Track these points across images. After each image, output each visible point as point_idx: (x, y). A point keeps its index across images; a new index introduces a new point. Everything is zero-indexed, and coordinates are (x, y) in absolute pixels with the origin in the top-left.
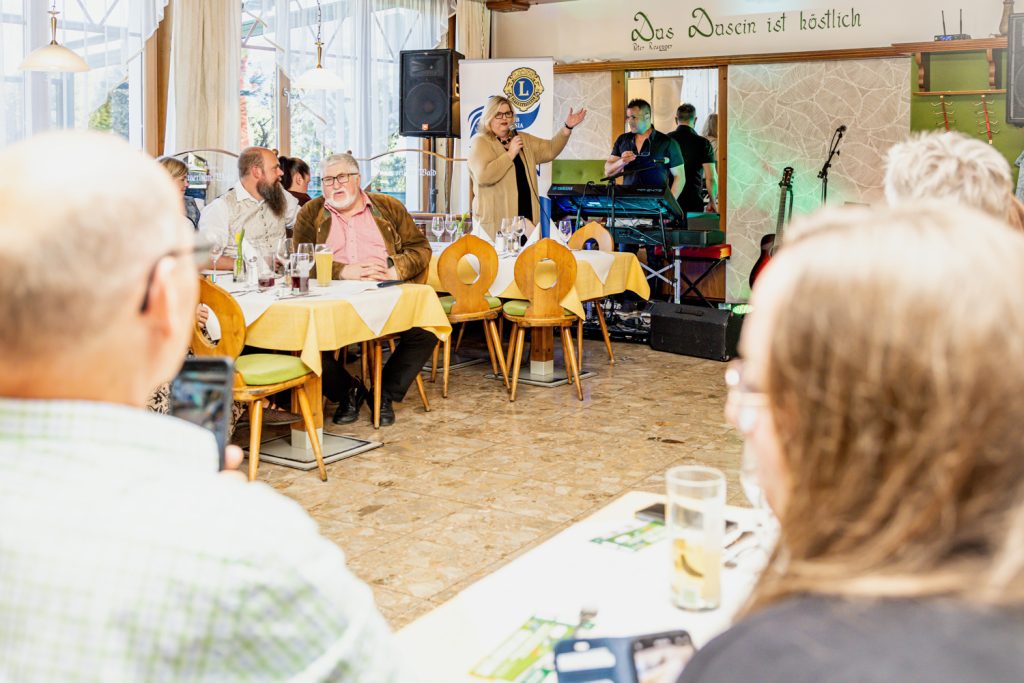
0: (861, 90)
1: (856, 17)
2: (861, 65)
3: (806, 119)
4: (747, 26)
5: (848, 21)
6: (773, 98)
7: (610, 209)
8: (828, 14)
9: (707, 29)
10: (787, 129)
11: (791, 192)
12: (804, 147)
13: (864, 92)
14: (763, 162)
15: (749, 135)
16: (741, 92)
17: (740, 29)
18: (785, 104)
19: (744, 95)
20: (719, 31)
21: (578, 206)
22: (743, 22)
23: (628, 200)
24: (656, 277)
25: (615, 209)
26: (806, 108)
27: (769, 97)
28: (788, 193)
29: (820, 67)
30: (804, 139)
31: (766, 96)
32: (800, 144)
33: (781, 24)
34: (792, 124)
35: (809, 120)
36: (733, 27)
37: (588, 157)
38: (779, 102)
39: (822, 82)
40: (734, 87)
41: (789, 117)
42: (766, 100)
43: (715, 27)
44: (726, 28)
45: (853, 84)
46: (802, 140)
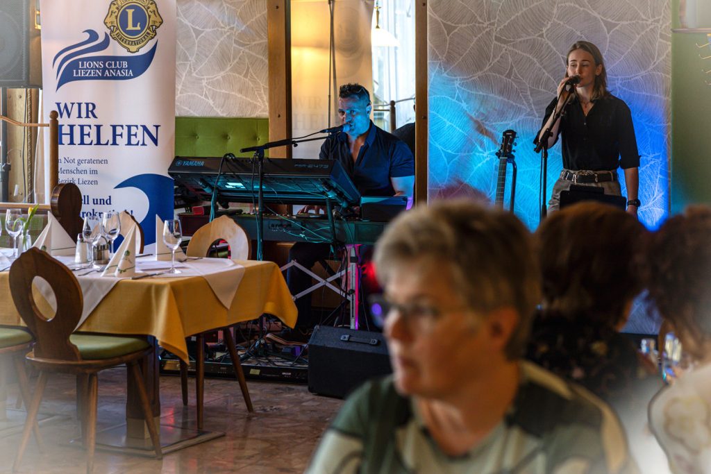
0: (606, 23)
3: (533, 63)
6: (489, 33)
7: (257, 192)
10: (509, 76)
11: (514, 164)
12: (531, 101)
14: (476, 122)
15: (457, 84)
16: (445, 24)
18: (505, 42)
21: (212, 188)
23: (282, 180)
24: (325, 286)
25: (262, 192)
26: (533, 47)
27: (484, 32)
28: (510, 166)
30: (532, 91)
31: (480, 30)
32: (525, 97)
34: (515, 69)
35: (538, 65)
37: (235, 113)
38: (497, 39)
39: (555, 11)
41: (510, 60)
42: (479, 36)
45: (595, 14)
46: (529, 93)
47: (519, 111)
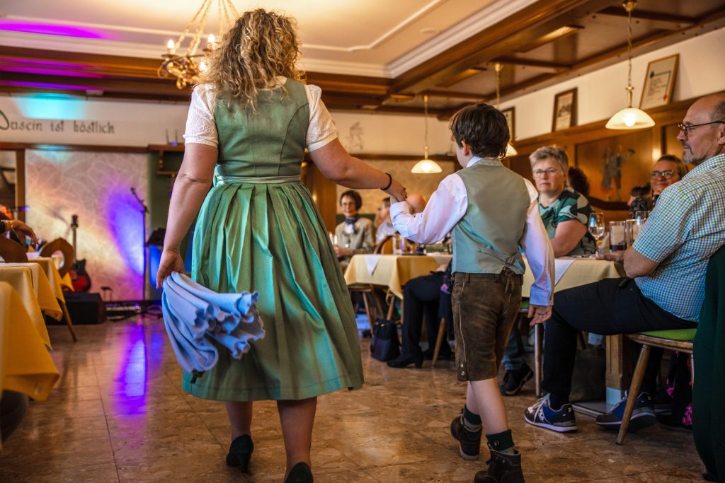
0: (117, 170)
1: (111, 128)
2: (117, 156)
3: (82, 186)
4: (35, 127)
5: (106, 129)
8: (93, 124)
9: (5, 125)
13: (119, 172)
15: (43, 194)
17: (31, 127)
18: (68, 176)
19: (39, 169)
20: (14, 126)
22: (32, 122)
26: (83, 179)
29: (91, 155)
31: (55, 170)
33: (61, 126)
34: (73, 188)
36: (25, 125)
38: (65, 175)
39: (93, 164)
40: (31, 164)
43: (10, 124)
44: (19, 125)
45: (113, 167)
47: (75, 207)
